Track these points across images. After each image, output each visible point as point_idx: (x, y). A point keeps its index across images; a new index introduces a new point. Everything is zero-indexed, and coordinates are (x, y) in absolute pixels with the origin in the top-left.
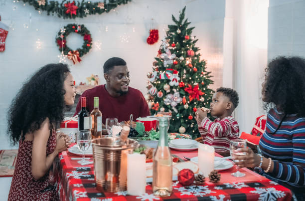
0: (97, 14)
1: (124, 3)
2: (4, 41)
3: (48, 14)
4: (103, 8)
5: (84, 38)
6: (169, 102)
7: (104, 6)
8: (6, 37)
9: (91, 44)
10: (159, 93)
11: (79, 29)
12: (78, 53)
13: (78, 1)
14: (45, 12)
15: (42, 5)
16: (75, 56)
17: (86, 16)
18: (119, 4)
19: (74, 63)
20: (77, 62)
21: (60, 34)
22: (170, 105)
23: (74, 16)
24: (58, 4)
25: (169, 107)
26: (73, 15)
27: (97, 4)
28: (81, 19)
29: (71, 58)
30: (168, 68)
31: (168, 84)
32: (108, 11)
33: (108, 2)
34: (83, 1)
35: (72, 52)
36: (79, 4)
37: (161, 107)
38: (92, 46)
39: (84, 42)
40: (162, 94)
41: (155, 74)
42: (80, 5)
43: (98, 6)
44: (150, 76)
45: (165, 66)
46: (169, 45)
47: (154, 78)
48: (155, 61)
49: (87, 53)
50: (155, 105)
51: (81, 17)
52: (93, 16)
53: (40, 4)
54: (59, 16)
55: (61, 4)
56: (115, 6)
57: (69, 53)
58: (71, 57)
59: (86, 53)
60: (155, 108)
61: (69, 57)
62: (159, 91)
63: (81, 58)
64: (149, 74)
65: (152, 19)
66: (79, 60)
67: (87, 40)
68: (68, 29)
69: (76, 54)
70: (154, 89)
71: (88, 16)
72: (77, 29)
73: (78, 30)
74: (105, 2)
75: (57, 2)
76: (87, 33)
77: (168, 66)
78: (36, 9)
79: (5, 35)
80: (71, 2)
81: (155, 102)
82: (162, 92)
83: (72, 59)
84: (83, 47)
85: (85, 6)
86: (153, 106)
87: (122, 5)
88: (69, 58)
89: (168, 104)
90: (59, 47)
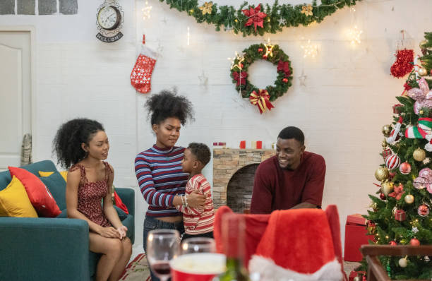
0: (301, 26)
1: (349, 4)
2: (150, 76)
3: (218, 29)
4: (311, 14)
5: (278, 68)
6: (422, 184)
7: (313, 11)
8: (152, 69)
9: (291, 78)
10: (403, 166)
11: (268, 52)
12: (267, 93)
13: (267, 5)
14: (213, 26)
15: (207, 14)
16: (263, 99)
17: (281, 30)
18: (340, 6)
19: (261, 112)
20: (265, 109)
21: (237, 62)
22: (426, 189)
23: (260, 31)
24: (233, 11)
25: (424, 194)
26: (259, 28)
27: (300, 7)
28: (273, 35)
29: (255, 103)
30: (423, 115)
31: (423, 148)
32: (320, 20)
33: (319, 3)
34: (277, 2)
35: (258, 92)
36: (269, 9)
37: (407, 194)
38: (293, 82)
39: (278, 75)
40: (409, 167)
41: (397, 128)
42: (271, 11)
43: (302, 12)
44: (388, 133)
45: (417, 113)
46: (425, 71)
47: (395, 136)
48: (398, 102)
49: (285, 94)
50: (396, 190)
51: (273, 31)
52: (293, 29)
53: (204, 13)
54: (236, 32)
55: (240, 11)
56: (332, 10)
57: (252, 95)
58: (255, 101)
59: (281, 95)
60: (396, 194)
61: (252, 100)
62: (403, 161)
63: (272, 103)
64: (386, 129)
65: (402, 31)
66: (269, 106)
67: (283, 71)
68: (250, 52)
69: (264, 96)
70: (393, 157)
71: (284, 28)
72: (265, 53)
73: (267, 55)
74: (315, 4)
75: (232, 7)
76: (282, 59)
77: (421, 112)
78: (199, 21)
79: (150, 66)
80: (256, 6)
81: (396, 183)
82: (411, 164)
83: (257, 104)
84: (276, 83)
85: (279, 12)
86: (392, 191)
87: (346, 7)
88: (252, 103)
89: (422, 187)
90: (235, 85)
